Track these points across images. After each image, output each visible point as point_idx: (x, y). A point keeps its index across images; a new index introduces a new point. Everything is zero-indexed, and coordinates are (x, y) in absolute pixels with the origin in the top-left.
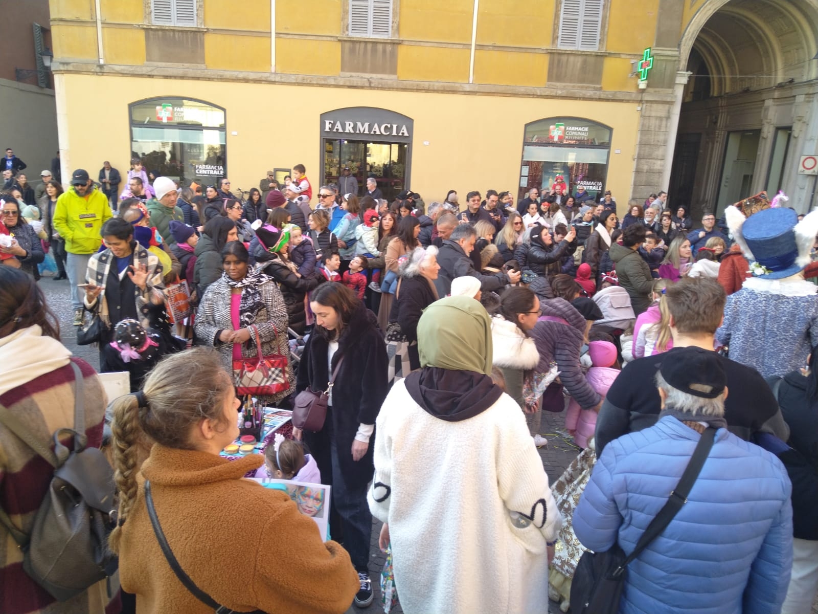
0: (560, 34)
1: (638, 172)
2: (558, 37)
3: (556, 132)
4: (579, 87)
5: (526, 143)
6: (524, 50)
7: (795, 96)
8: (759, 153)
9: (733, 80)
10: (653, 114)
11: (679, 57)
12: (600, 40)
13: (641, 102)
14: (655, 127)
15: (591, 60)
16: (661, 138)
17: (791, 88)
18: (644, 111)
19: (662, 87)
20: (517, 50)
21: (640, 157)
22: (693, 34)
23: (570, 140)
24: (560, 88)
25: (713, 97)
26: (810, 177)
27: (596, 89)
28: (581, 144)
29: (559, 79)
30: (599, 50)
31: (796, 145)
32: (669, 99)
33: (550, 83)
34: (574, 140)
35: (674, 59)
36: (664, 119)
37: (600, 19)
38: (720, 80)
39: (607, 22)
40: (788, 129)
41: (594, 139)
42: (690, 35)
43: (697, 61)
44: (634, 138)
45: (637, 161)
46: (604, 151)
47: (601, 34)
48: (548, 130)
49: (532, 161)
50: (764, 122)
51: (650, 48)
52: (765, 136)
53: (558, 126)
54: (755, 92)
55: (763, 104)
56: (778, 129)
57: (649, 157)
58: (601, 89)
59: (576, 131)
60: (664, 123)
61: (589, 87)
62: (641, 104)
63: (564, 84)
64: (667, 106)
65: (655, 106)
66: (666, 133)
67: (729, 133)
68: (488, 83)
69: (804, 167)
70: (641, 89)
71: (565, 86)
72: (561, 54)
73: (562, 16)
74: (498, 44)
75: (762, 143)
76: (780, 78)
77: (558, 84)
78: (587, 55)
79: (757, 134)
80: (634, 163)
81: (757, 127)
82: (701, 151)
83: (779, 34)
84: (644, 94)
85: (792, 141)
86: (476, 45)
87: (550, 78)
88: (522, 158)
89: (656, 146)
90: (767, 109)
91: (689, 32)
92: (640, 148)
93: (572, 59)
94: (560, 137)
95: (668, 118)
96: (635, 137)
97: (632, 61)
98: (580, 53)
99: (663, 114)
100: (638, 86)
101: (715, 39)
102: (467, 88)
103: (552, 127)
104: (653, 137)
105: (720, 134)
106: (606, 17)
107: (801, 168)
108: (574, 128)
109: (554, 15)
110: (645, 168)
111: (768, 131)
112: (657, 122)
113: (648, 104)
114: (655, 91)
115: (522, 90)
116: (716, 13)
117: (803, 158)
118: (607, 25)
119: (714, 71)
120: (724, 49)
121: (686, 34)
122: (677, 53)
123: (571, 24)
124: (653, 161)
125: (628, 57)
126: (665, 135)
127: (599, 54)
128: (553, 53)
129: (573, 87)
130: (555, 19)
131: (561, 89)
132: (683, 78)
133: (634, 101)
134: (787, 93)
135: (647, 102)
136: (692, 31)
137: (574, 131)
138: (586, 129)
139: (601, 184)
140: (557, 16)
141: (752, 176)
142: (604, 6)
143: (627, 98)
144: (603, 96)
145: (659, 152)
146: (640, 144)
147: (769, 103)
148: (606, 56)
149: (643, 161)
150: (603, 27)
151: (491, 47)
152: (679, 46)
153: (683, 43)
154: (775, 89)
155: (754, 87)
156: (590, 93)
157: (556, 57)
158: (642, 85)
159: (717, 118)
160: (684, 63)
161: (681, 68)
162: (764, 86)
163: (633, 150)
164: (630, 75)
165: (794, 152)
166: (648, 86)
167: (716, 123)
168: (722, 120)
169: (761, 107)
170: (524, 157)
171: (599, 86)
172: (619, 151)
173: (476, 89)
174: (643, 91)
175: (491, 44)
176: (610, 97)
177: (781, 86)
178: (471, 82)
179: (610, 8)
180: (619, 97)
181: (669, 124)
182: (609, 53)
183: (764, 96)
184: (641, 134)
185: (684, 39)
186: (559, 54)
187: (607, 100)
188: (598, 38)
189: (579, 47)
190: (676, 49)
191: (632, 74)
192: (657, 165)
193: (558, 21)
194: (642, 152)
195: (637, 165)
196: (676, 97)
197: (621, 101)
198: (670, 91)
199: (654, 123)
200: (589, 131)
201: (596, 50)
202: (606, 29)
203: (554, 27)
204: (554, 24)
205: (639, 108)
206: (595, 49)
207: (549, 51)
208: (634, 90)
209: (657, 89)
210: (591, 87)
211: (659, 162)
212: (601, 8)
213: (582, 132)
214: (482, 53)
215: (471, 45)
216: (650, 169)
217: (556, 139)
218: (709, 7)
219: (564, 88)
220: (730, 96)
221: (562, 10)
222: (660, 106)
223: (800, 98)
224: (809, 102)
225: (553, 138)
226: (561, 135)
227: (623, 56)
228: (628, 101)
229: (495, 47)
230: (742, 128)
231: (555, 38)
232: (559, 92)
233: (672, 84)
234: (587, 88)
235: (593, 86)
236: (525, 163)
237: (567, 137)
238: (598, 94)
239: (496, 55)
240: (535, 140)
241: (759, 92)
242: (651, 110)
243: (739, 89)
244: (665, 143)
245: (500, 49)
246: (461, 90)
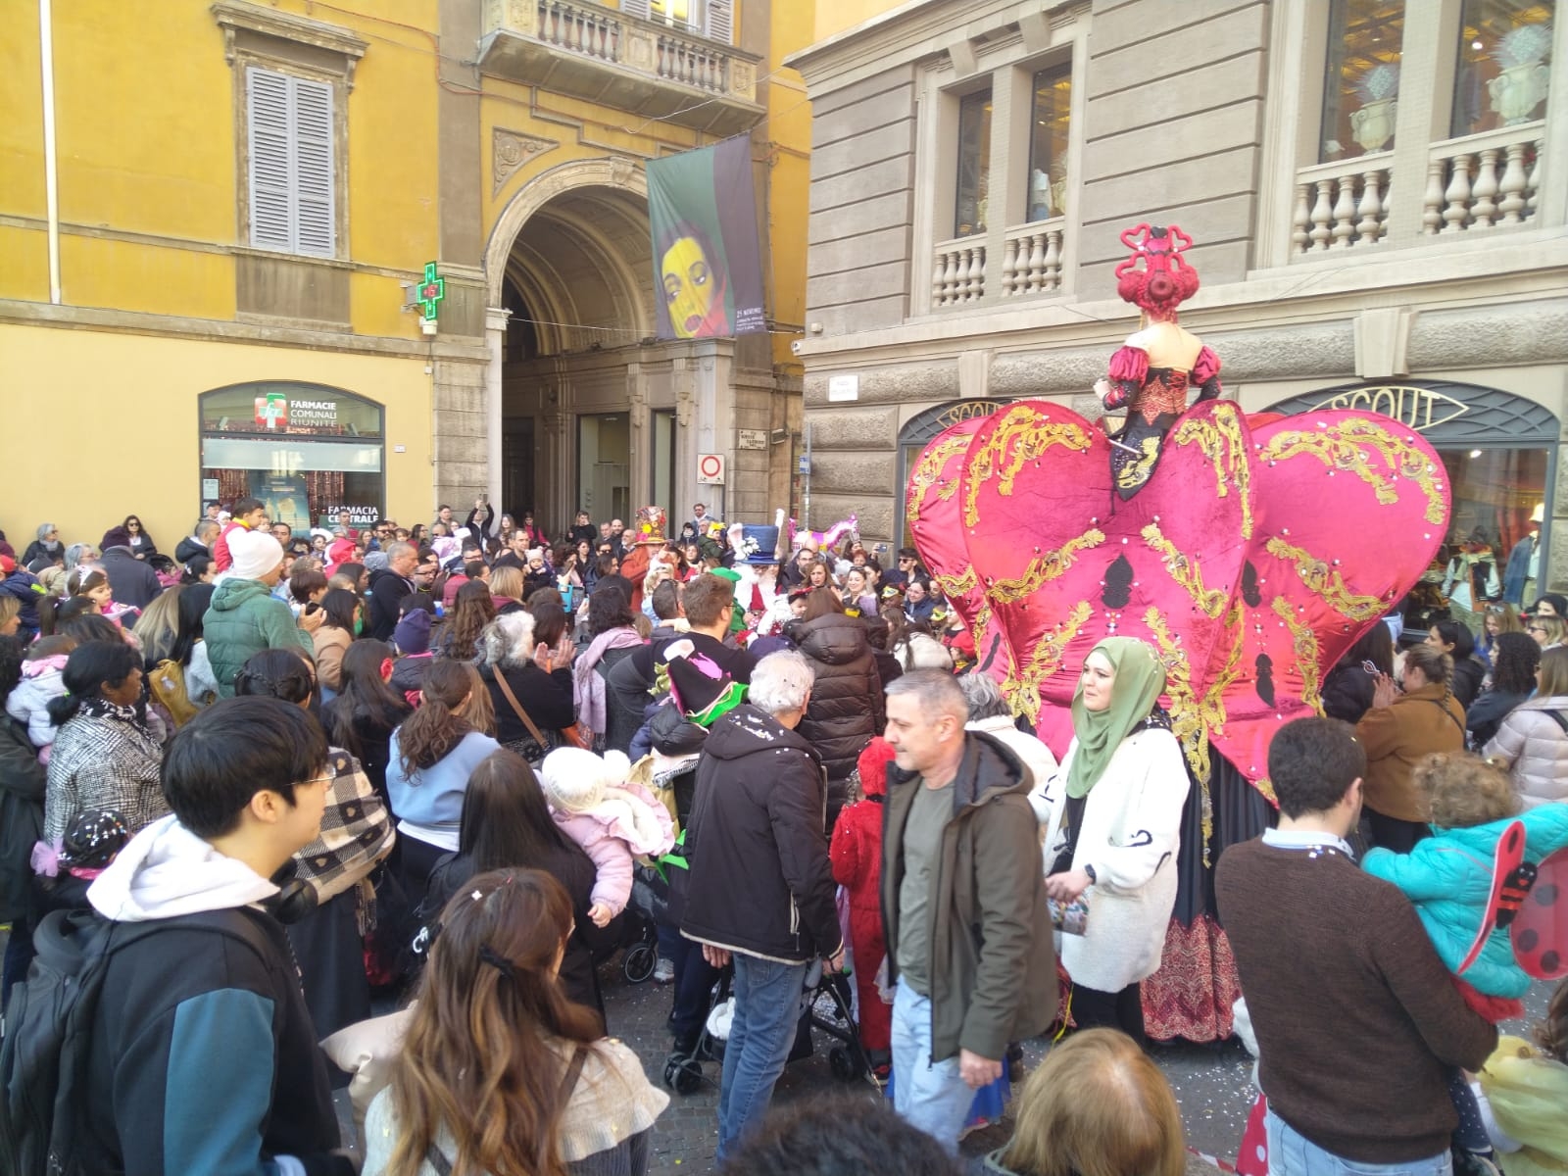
0: (253, 220)
1: (443, 485)
2: (249, 226)
3: (270, 410)
4: (306, 324)
5: (206, 431)
6: (177, 245)
7: (671, 360)
8: (632, 451)
9: (572, 332)
10: (456, 381)
11: (486, 283)
12: (337, 239)
13: (430, 357)
14: (462, 403)
15: (324, 275)
16: (477, 424)
17: (663, 347)
18: (437, 374)
19: (465, 334)
20: (163, 243)
21: (443, 460)
22: (504, 244)
23: (302, 426)
24: (267, 324)
25: (543, 357)
26: (714, 489)
27: (342, 331)
28: (323, 435)
29: (262, 306)
30: (337, 257)
31: (686, 438)
32: (479, 356)
33: (243, 314)
34: (309, 427)
35: (478, 285)
36: (477, 391)
37: (331, 201)
38: (551, 329)
39: (346, 208)
40: (670, 412)
41: (349, 427)
42: (499, 247)
43: (511, 297)
44: (428, 424)
45: (440, 466)
46: (375, 451)
47: (337, 229)
48: (253, 407)
49: (221, 470)
50: (633, 399)
51: (435, 262)
52: (638, 423)
53: (271, 399)
54: (609, 351)
55: (627, 370)
56: (655, 411)
57: (460, 459)
58: (350, 331)
59: (311, 409)
60: (477, 397)
61: (327, 326)
62: (430, 363)
63: (275, 318)
64: (478, 368)
65: (456, 366)
66: (484, 415)
67: (579, 417)
68: (98, 306)
69: (705, 472)
70: (426, 335)
71: (276, 322)
72: (259, 258)
73: (252, 186)
74: (113, 227)
75: (634, 434)
76: (645, 332)
77: (262, 317)
78: (314, 265)
79: (624, 418)
80: (433, 473)
81: (623, 409)
82: (538, 448)
83: (633, 262)
84: (434, 344)
85: (679, 431)
86: (60, 224)
87: (243, 303)
88: (201, 463)
89: (469, 438)
90: (633, 379)
91: (497, 241)
92: (441, 441)
93: (284, 269)
94: (279, 421)
95: (483, 388)
96: (430, 423)
97: (404, 284)
98: (299, 260)
99: (474, 381)
100: (421, 329)
101: (532, 258)
102: (49, 314)
103: (258, 401)
104: (461, 423)
105: (566, 419)
106: (343, 199)
107: (701, 474)
108: (305, 404)
109: (235, 182)
110: (456, 478)
111: (641, 416)
112: (466, 396)
113: (444, 363)
114: (453, 340)
115: (184, 325)
116: (533, 216)
117: (701, 458)
118: (346, 214)
119: (538, 313)
120: (549, 277)
121: (492, 244)
122: (481, 276)
123: (273, 204)
124: (468, 465)
125: (394, 275)
126: (482, 419)
127: (339, 265)
128: (244, 256)
129: (295, 324)
130: (239, 190)
131: (268, 327)
132: (498, 321)
133: (417, 356)
134: (659, 355)
135: (442, 358)
136: (500, 239)
137: (308, 410)
138: (332, 406)
139: (375, 510)
140: (242, 184)
141: (627, 489)
142: (336, 176)
143: (404, 349)
144: (356, 345)
145: (476, 450)
146: (441, 434)
147: (634, 369)
148: (352, 270)
149: (450, 466)
150: (339, 215)
151: (98, 232)
152: (483, 263)
153: (489, 260)
154: (641, 348)
155: (607, 344)
156: (330, 338)
157: (251, 264)
158: (430, 328)
159: (555, 392)
160: (495, 294)
161: (492, 301)
162: (623, 342)
163: (430, 448)
164: (403, 308)
165: (685, 447)
166: (440, 329)
167: (555, 400)
168: (565, 395)
169: (624, 376)
170: (205, 459)
171: (346, 325)
172: (402, 449)
173: (72, 316)
174: (431, 338)
175: (96, 225)
176: (371, 346)
177: (648, 343)
178: (56, 300)
179: (348, 182)
180: (389, 346)
181: (486, 399)
182: (358, 265)
183: (625, 358)
184: (440, 416)
185: (490, 252)
186: (256, 258)
187: (367, 352)
188: (333, 235)
189: (294, 247)
190: (479, 268)
191: (407, 308)
192: (477, 473)
193: (247, 195)
194: (446, 450)
195: (441, 473)
196: (491, 351)
197: (394, 355)
198: (479, 341)
199: (459, 397)
200: (337, 410)
201: (332, 257)
202: (346, 220)
203: (238, 205)
204: (239, 200)
205: (429, 370)
206: (329, 254)
207: (234, 251)
208: (414, 337)
209: (456, 337)
210: (331, 327)
211: (479, 468)
212: (331, 181)
213: (325, 412)
214: (74, 241)
215: (47, 222)
216: (465, 481)
217: (271, 425)
218: (522, 203)
219: (275, 325)
220: (570, 356)
221: (252, 175)
222: (467, 368)
223: (680, 364)
224: (693, 370)
225: (265, 422)
226: (282, 416)
227: (385, 273)
228: (406, 356)
229: (106, 231)
230: (600, 410)
231: (243, 228)
232: (266, 333)
233: (480, 330)
234: (322, 327)
235: (335, 324)
236: (207, 474)
237: (293, 421)
238: (346, 340)
239: (111, 249)
240: (223, 426)
241: (618, 350)
242: (450, 375)
243: (583, 345)
244: (485, 433)
245: (120, 237)
246: (31, 316)
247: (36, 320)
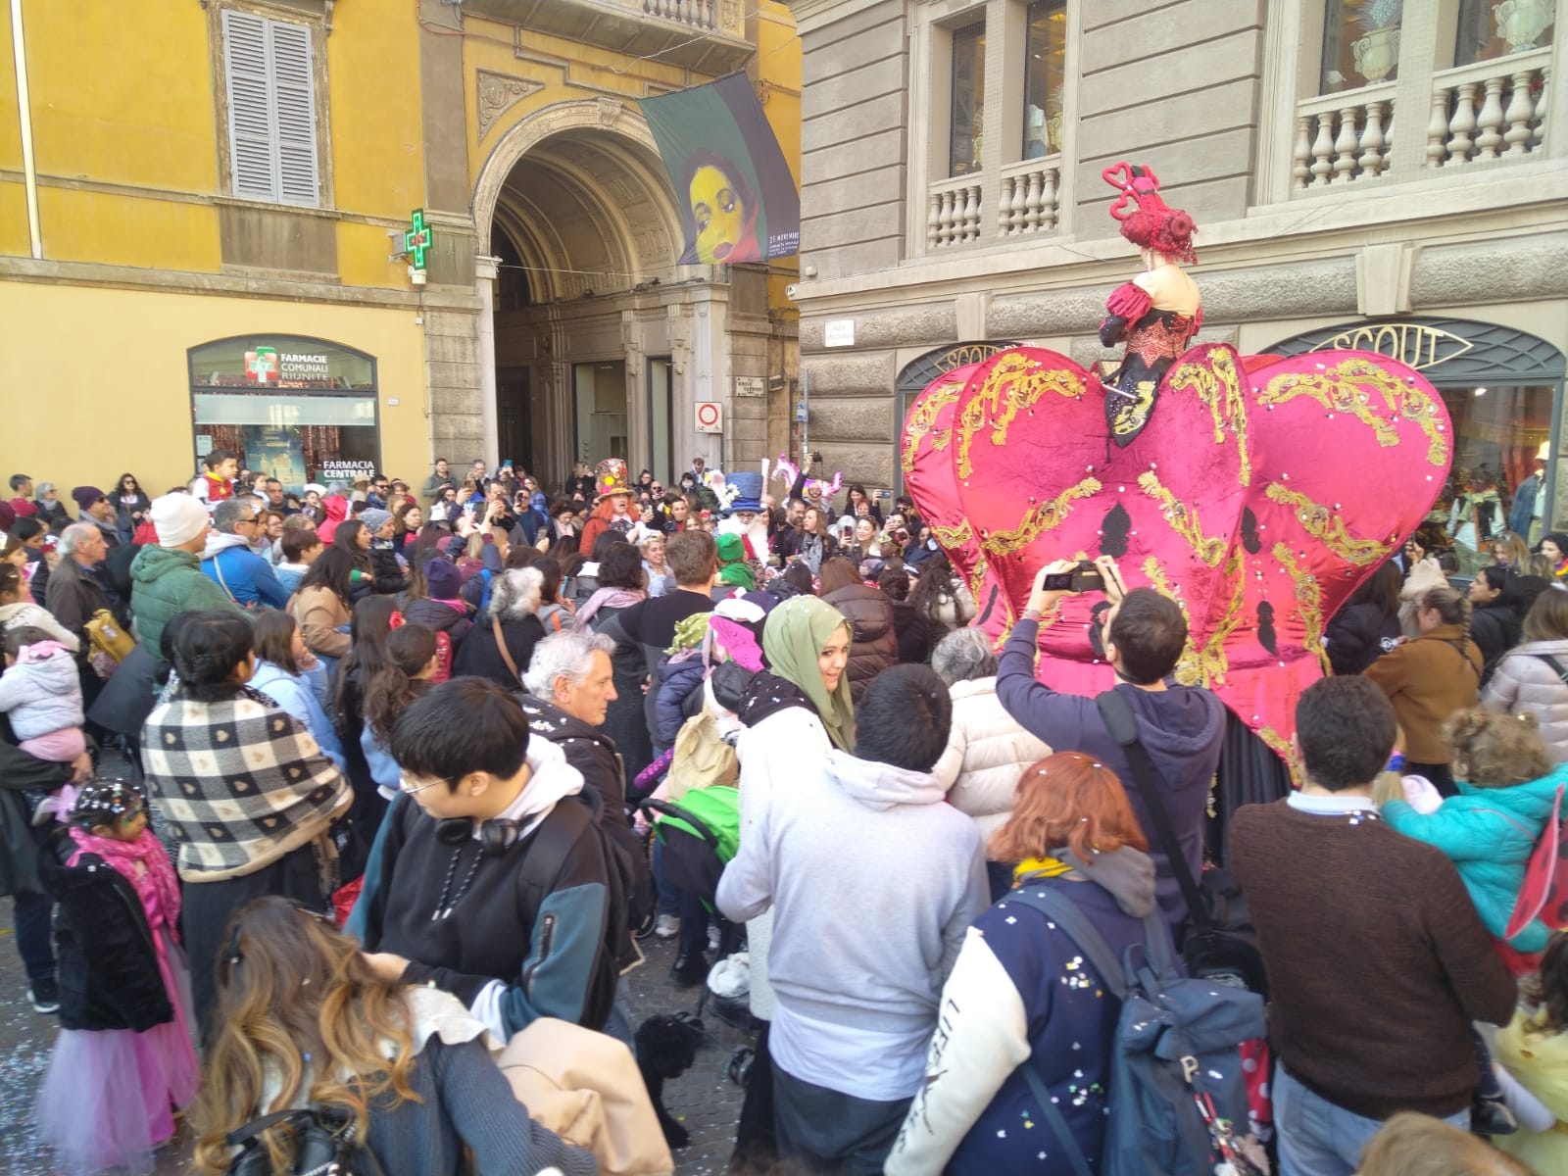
0: (234, 169)
1: (439, 438)
2: (231, 175)
3: (260, 365)
4: (293, 276)
5: (197, 387)
6: (159, 196)
7: (666, 306)
8: (628, 400)
9: (565, 277)
10: (447, 331)
11: (475, 230)
12: (321, 188)
13: (420, 308)
14: (455, 356)
15: (310, 225)
16: (470, 375)
17: (657, 293)
18: (428, 324)
19: (455, 284)
20: (143, 194)
21: (438, 412)
22: (491, 191)
23: (293, 380)
24: (252, 276)
25: (535, 305)
26: (712, 438)
27: (330, 282)
28: (315, 388)
29: (247, 258)
30: (322, 205)
31: (682, 387)
32: (470, 305)
33: (229, 266)
34: (301, 380)
35: (465, 232)
36: (469, 341)
37: (314, 148)
38: (543, 275)
39: (329, 155)
40: (665, 360)
41: (342, 380)
42: (486, 194)
43: (501, 243)
44: (420, 376)
45: (434, 419)
46: (370, 404)
47: (320, 177)
48: (243, 361)
49: (214, 426)
50: (628, 348)
51: (421, 211)
52: (634, 372)
53: (261, 352)
54: (602, 298)
55: (621, 317)
56: (651, 359)
57: (455, 411)
58: (338, 281)
59: (303, 362)
60: (469, 347)
61: (314, 277)
62: (421, 313)
63: (261, 269)
64: (470, 317)
65: (447, 317)
66: (477, 365)
67: (574, 366)
68: (81, 260)
69: (702, 421)
70: (416, 285)
71: (262, 274)
72: (243, 208)
73: (232, 134)
74: (92, 178)
75: (630, 383)
76: (638, 279)
77: (248, 269)
78: (298, 215)
79: (620, 366)
80: (430, 422)
81: (619, 357)
82: (533, 399)
83: (624, 206)
84: (423, 294)
85: (676, 379)
86: (37, 176)
87: (228, 255)
88: (194, 420)
89: (464, 389)
90: (628, 326)
91: (485, 187)
92: (434, 393)
93: (268, 219)
94: (269, 375)
95: (475, 339)
96: (422, 376)
97: (392, 232)
98: (283, 209)
99: (466, 332)
100: (411, 278)
101: (521, 203)
102: (31, 269)
103: (248, 355)
104: (454, 374)
105: (561, 369)
106: (325, 146)
107: (698, 423)
108: (295, 358)
109: (214, 131)
110: (451, 431)
111: (636, 364)
112: (458, 347)
113: (435, 314)
114: (443, 290)
115: (169, 278)
116: (520, 160)
117: (698, 406)
118: (330, 161)
119: (530, 259)
120: (540, 223)
121: (480, 189)
122: (470, 223)
123: (254, 152)
124: (463, 418)
125: (381, 223)
126: (475, 369)
127: (324, 214)
128: (227, 206)
129: (281, 275)
130: (219, 138)
131: (255, 279)
132: (488, 269)
133: (408, 307)
134: (653, 301)
135: (432, 308)
136: (488, 185)
137: (299, 363)
138: (323, 359)
139: (371, 465)
140: (221, 132)
141: (625, 439)
142: (318, 123)
143: (393, 300)
144: (345, 296)
145: (470, 402)
146: (434, 386)
147: (628, 316)
148: (338, 219)
149: (444, 419)
150: (322, 162)
151: (77, 184)
152: (471, 209)
153: (476, 208)
154: (633, 295)
155: (600, 290)
156: (317, 289)
157: (234, 215)
158: (419, 278)
159: (549, 340)
160: (484, 241)
161: (481, 249)
162: (616, 289)
163: (423, 400)
164: (391, 258)
165: (682, 397)
166: (429, 279)
167: (549, 349)
168: (559, 343)
169: (618, 324)
170: (197, 415)
171: (334, 276)
172: (396, 402)
173: (55, 271)
174: (420, 288)
175: (75, 176)
176: (361, 297)
177: (641, 290)
178: (37, 255)
179: (330, 127)
180: (378, 297)
181: (478, 349)
182: (343, 214)
183: (619, 305)
184: (432, 368)
185: (477, 198)
186: (239, 208)
187: (356, 303)
188: (316, 183)
189: (277, 197)
190: (467, 215)
191: (395, 256)
192: (472, 424)
193: (227, 143)
194: (440, 402)
195: (436, 426)
196: (482, 301)
197: (383, 306)
198: (469, 290)
199: (451, 349)
200: (329, 362)
201: (316, 206)
202: (330, 168)
203: (219, 155)
204: (219, 149)
205: (420, 321)
206: (313, 204)
207: (217, 201)
208: (404, 287)
209: (446, 286)
210: (319, 278)
211: (474, 420)
212: (313, 127)
213: (317, 366)
214: (53, 194)
215: (24, 174)
216: (461, 434)
217: (262, 379)
218: (509, 147)
219: (262, 277)
220: (564, 304)
221: (231, 123)
222: (458, 318)
223: (675, 311)
224: (688, 316)
225: (255, 376)
226: (272, 370)
227: (371, 221)
228: (396, 306)
229: (85, 183)
230: (595, 358)
231: (225, 177)
232: (253, 286)
233: (470, 279)
234: (310, 278)
235: (322, 275)
236: (200, 430)
237: (284, 375)
238: (335, 291)
239: (89, 200)
240: (214, 381)
241: (611, 297)
242: (442, 325)
243: (577, 293)
244: (478, 383)
245: (100, 189)
246: (14, 272)
247: (17, 275)
